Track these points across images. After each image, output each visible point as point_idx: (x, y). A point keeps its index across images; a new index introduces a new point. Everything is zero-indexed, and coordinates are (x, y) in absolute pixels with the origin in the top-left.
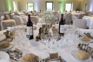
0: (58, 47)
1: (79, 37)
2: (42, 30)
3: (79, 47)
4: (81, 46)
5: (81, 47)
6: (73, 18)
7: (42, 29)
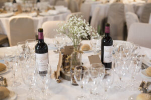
0: (106, 91)
1: (143, 68)
2: (67, 59)
3: (141, 88)
4: (145, 86)
5: (145, 89)
6: (127, 17)
7: (68, 57)
